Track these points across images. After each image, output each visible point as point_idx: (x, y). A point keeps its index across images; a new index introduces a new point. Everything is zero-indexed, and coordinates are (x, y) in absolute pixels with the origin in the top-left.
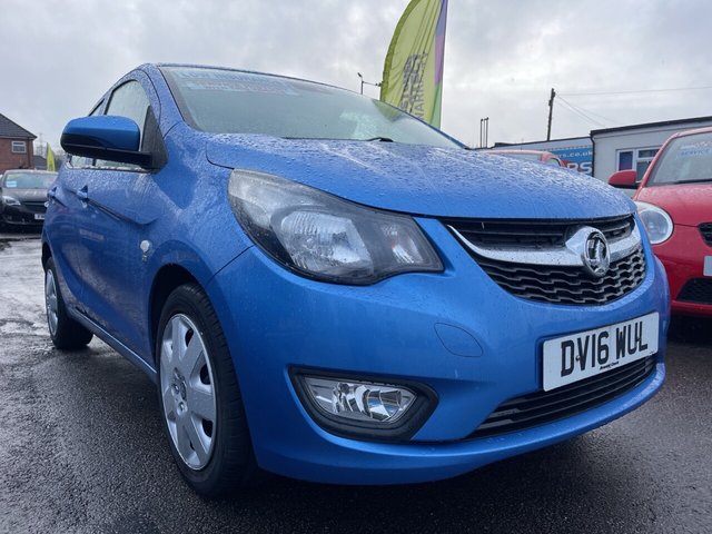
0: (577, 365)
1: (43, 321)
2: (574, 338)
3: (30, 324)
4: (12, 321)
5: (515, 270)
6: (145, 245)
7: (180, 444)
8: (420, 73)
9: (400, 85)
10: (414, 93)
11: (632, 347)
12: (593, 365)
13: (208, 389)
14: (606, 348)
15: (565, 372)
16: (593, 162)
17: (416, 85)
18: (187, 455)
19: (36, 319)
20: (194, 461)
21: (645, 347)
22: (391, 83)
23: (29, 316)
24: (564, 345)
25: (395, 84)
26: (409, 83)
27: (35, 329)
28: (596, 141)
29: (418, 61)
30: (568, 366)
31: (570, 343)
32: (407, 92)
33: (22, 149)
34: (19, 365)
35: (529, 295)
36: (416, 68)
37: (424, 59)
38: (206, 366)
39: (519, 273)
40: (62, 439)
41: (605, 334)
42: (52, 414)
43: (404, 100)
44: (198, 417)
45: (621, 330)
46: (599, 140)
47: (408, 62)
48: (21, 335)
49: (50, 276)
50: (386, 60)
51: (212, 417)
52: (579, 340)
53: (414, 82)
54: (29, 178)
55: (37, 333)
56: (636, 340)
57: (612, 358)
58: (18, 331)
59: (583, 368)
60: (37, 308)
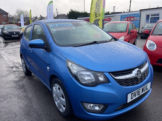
0: (134, 97)
1: (21, 67)
2: (134, 92)
3: (18, 68)
4: (14, 67)
5: (122, 81)
6: (48, 68)
7: (58, 106)
8: (100, 5)
9: (95, 8)
10: (98, 10)
11: (145, 90)
12: (137, 96)
13: (64, 100)
14: (140, 92)
15: (132, 98)
16: (140, 17)
17: (99, 8)
18: (60, 109)
19: (19, 66)
20: (61, 110)
21: (148, 89)
22: (93, 7)
23: (17, 65)
24: (132, 94)
25: (94, 7)
26: (97, 7)
27: (19, 69)
28: (141, 12)
29: (99, 2)
30: (132, 97)
31: (133, 93)
32: (97, 10)
33: (6, 16)
34: (20, 81)
35: (125, 85)
36: (99, 4)
37: (101, 1)
38: (63, 95)
39: (123, 81)
40: (34, 102)
41: (140, 90)
42: (30, 95)
43: (96, 11)
44: (62, 104)
45: (143, 88)
46: (142, 12)
47: (97, 2)
48: (17, 71)
49: (23, 60)
50: (92, 1)
51: (65, 105)
52: (135, 92)
53: (98, 7)
54: (9, 27)
55: (20, 70)
56: (146, 88)
57: (141, 93)
58: (16, 70)
59: (135, 97)
60: (18, 63)
